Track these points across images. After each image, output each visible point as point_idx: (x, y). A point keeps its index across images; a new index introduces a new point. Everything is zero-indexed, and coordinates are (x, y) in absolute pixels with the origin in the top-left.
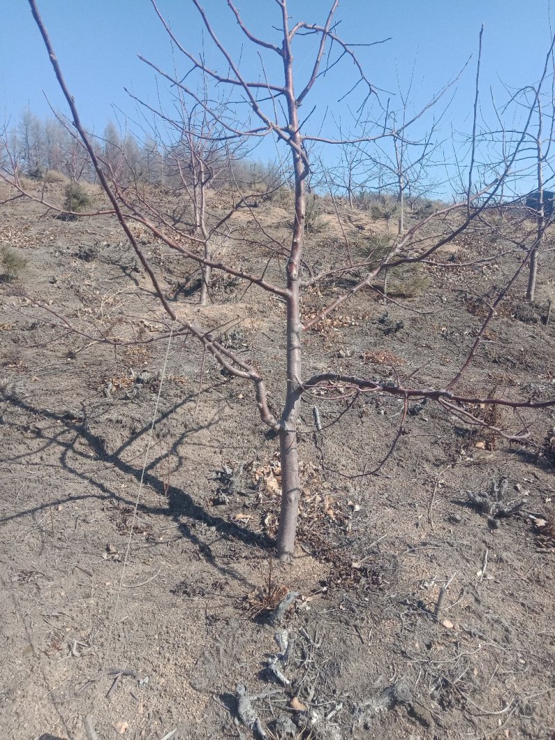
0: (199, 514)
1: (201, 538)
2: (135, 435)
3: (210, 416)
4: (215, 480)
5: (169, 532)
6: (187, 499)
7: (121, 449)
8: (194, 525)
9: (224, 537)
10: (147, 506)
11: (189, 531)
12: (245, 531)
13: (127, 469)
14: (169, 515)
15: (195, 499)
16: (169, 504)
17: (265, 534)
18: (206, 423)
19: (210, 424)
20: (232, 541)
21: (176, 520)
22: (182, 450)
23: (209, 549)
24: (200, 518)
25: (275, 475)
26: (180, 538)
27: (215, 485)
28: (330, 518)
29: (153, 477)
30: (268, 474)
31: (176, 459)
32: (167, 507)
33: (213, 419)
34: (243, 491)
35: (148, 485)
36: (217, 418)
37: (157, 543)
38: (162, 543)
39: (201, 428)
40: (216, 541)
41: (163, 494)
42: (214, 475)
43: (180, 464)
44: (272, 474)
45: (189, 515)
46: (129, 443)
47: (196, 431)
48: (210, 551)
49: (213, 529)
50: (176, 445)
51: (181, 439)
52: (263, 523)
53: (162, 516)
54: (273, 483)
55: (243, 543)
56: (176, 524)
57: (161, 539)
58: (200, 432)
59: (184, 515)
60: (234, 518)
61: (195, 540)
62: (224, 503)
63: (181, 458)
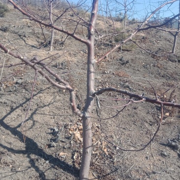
0: (41, 153)
1: (41, 168)
2: (12, 110)
3: (49, 100)
4: (50, 134)
5: (24, 164)
6: (35, 144)
7: (6, 116)
8: (37, 160)
9: (53, 167)
10: (14, 149)
11: (35, 164)
12: (63, 163)
13: (7, 127)
14: (25, 154)
15: (39, 144)
16: (26, 147)
17: (74, 165)
18: (48, 104)
19: (49, 104)
20: (57, 169)
21: (29, 157)
22: (36, 117)
23: (44, 175)
24: (41, 155)
25: (79, 130)
26: (29, 168)
27: (50, 137)
28: (106, 154)
29: (19, 132)
30: (76, 129)
31: (32, 122)
32: (24, 149)
33: (51, 102)
34: (63, 140)
35: (16, 136)
36: (53, 101)
37: (17, 172)
38: (20, 171)
39: (45, 106)
40: (49, 169)
41: (23, 142)
42: (50, 131)
43: (34, 124)
44: (77, 130)
45: (36, 154)
46: (9, 114)
47: (43, 107)
48: (45, 176)
49: (47, 162)
50: (32, 114)
51: (35, 111)
52: (72, 158)
53: (21, 155)
54: (78, 134)
55: (62, 171)
56: (28, 159)
57: (19, 169)
58: (44, 108)
59: (33, 154)
60: (58, 155)
61: (37, 169)
62: (54, 146)
63: (34, 121)
